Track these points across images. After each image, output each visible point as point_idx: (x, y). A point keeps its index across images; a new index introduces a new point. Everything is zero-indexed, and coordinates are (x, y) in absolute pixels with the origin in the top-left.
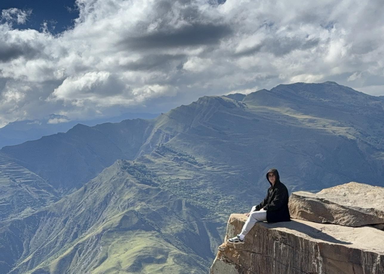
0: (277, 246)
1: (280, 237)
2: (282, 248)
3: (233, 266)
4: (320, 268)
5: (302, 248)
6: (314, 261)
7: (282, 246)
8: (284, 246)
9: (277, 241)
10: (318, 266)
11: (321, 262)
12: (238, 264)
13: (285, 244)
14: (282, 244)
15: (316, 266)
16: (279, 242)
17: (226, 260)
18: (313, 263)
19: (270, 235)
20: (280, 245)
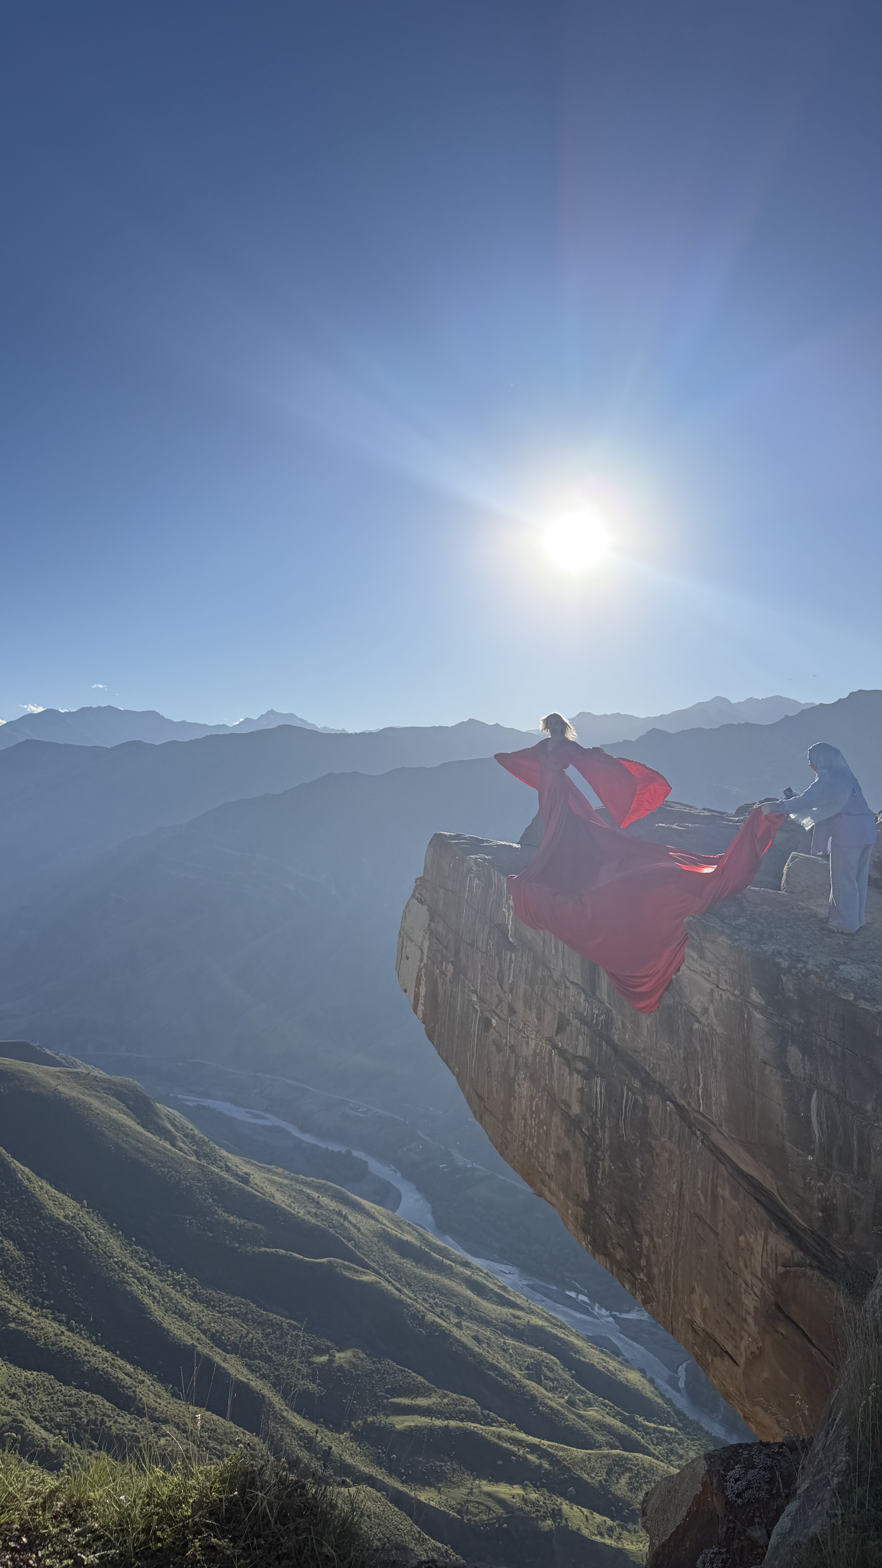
0: (470, 882)
1: (475, 868)
2: (475, 884)
3: (425, 908)
4: (511, 917)
5: (495, 886)
6: (505, 907)
7: (476, 882)
8: (478, 882)
9: (472, 874)
10: (509, 915)
11: (512, 908)
12: (430, 905)
13: (479, 880)
14: (476, 879)
15: (507, 914)
16: (472, 875)
17: (420, 899)
18: (504, 909)
19: (465, 865)
20: (474, 880)
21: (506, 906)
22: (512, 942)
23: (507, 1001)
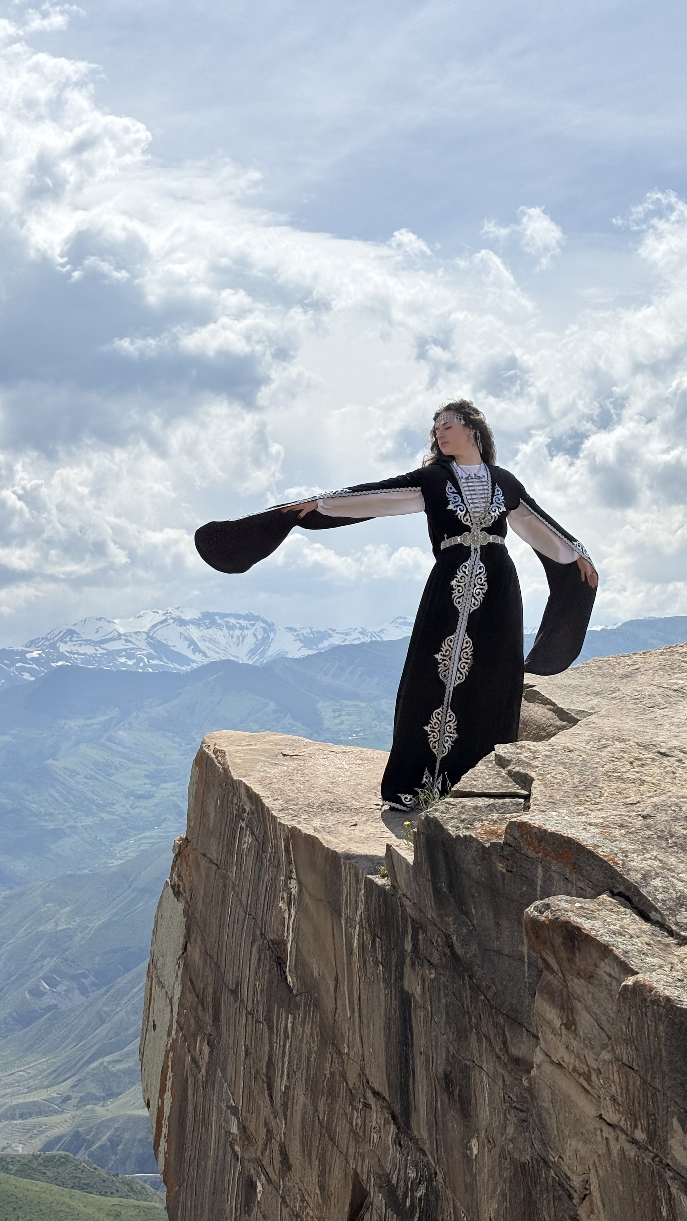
0: (240, 841)
1: (248, 807)
2: (245, 847)
3: (182, 908)
4: (291, 924)
6: (283, 899)
7: (247, 840)
8: (250, 841)
10: (289, 916)
11: (294, 900)
13: (252, 834)
14: (248, 833)
16: (244, 825)
17: (178, 887)
18: (281, 904)
19: (235, 799)
20: (246, 835)
21: (285, 895)
22: (291, 985)
23: (278, 1139)
